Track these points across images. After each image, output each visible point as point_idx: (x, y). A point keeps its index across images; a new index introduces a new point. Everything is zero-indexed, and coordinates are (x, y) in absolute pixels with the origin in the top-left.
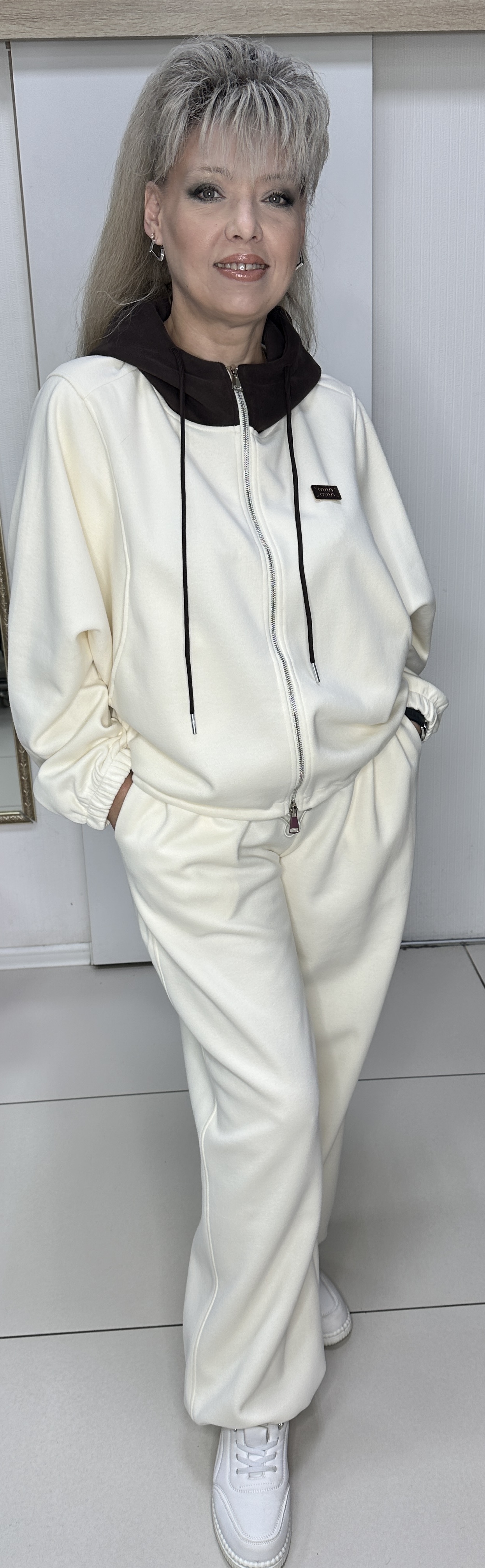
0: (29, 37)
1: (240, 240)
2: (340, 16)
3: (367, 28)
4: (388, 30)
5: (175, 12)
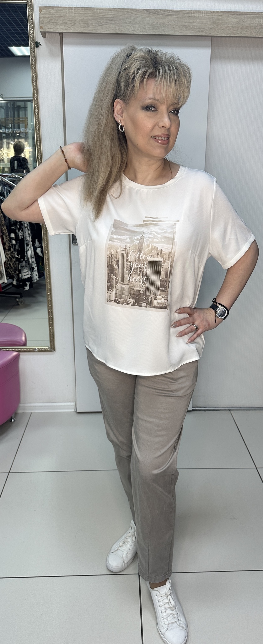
0: (69, 32)
1: (164, 128)
2: (197, 28)
3: (208, 34)
4: (217, 35)
5: (130, 24)
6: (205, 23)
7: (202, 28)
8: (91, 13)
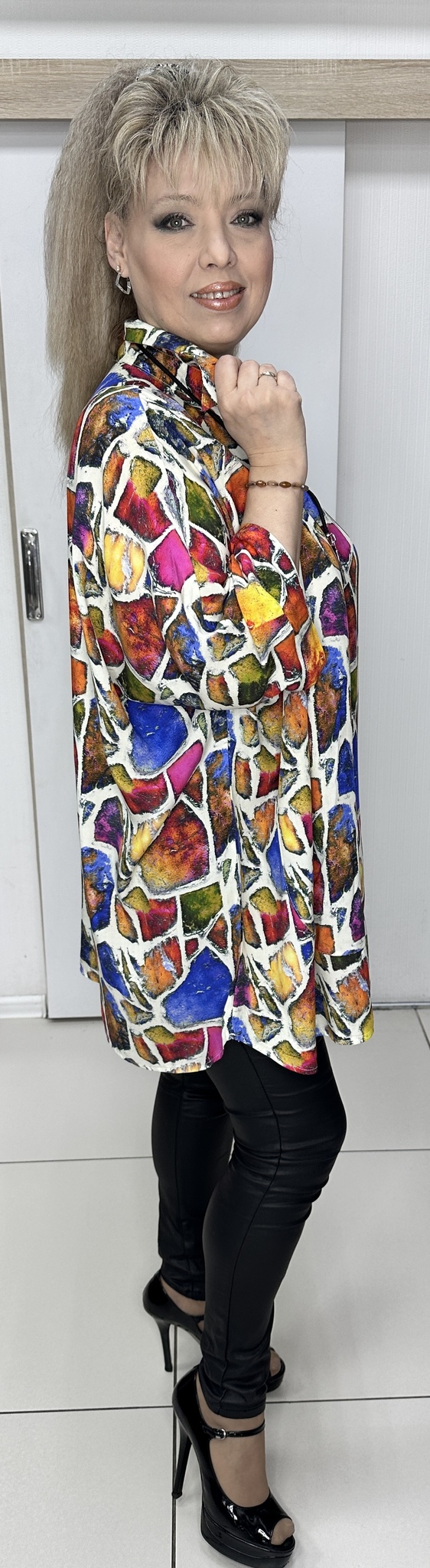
1: (215, 267)
2: (309, 102)
4: (358, 117)
6: (327, 89)
7: (321, 102)
8: (55, 72)
